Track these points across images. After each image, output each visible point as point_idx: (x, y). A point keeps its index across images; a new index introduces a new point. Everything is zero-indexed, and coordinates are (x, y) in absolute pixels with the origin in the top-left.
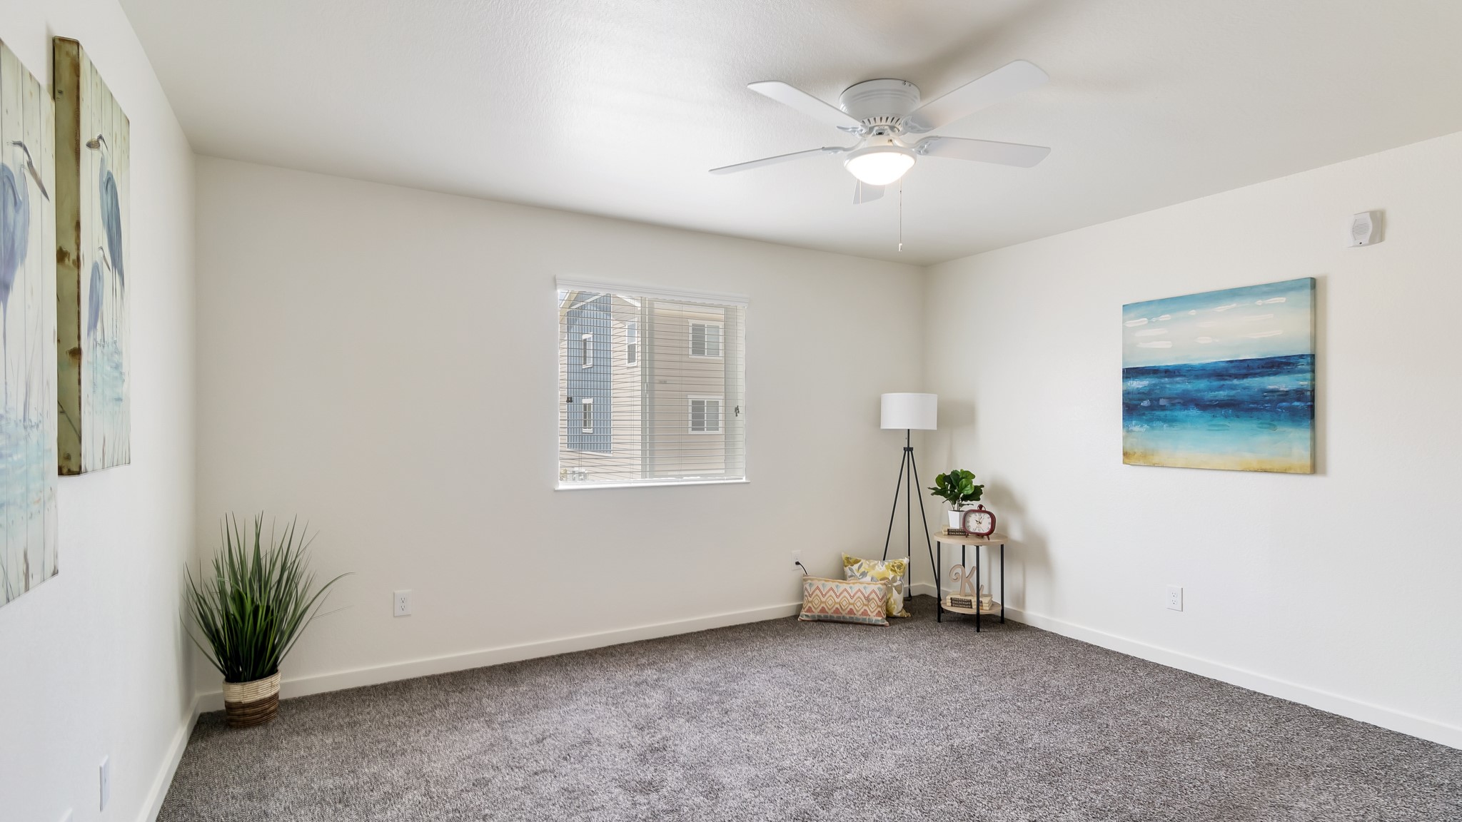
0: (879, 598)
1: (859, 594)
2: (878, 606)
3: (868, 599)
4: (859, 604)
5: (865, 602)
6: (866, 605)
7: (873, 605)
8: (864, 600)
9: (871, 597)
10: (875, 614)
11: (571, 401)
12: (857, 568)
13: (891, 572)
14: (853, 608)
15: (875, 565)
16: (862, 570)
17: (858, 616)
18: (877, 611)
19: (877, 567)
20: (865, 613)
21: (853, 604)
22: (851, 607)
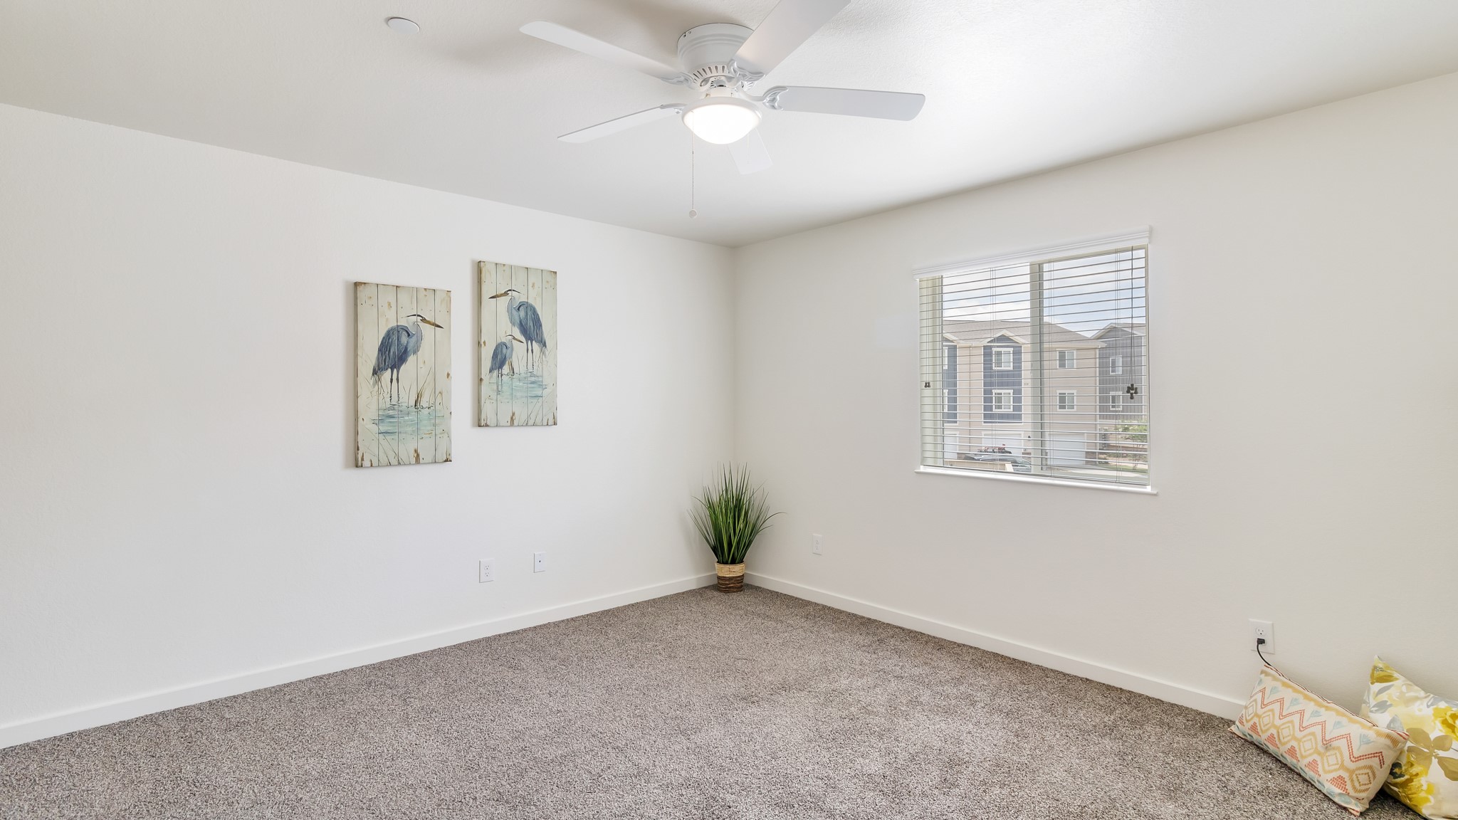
0: (1351, 754)
1: (1318, 729)
2: (1343, 767)
3: (1327, 745)
4: (1308, 745)
5: (1321, 750)
6: (1319, 754)
7: (1332, 760)
8: (1320, 744)
9: (1335, 744)
10: (1330, 776)
11: (929, 386)
12: (1377, 691)
13: (1439, 725)
14: (1297, 749)
15: (1417, 698)
16: (1384, 697)
17: (1302, 764)
18: (1336, 775)
19: (1419, 702)
20: (1313, 765)
21: (1299, 740)
22: (1294, 743)
